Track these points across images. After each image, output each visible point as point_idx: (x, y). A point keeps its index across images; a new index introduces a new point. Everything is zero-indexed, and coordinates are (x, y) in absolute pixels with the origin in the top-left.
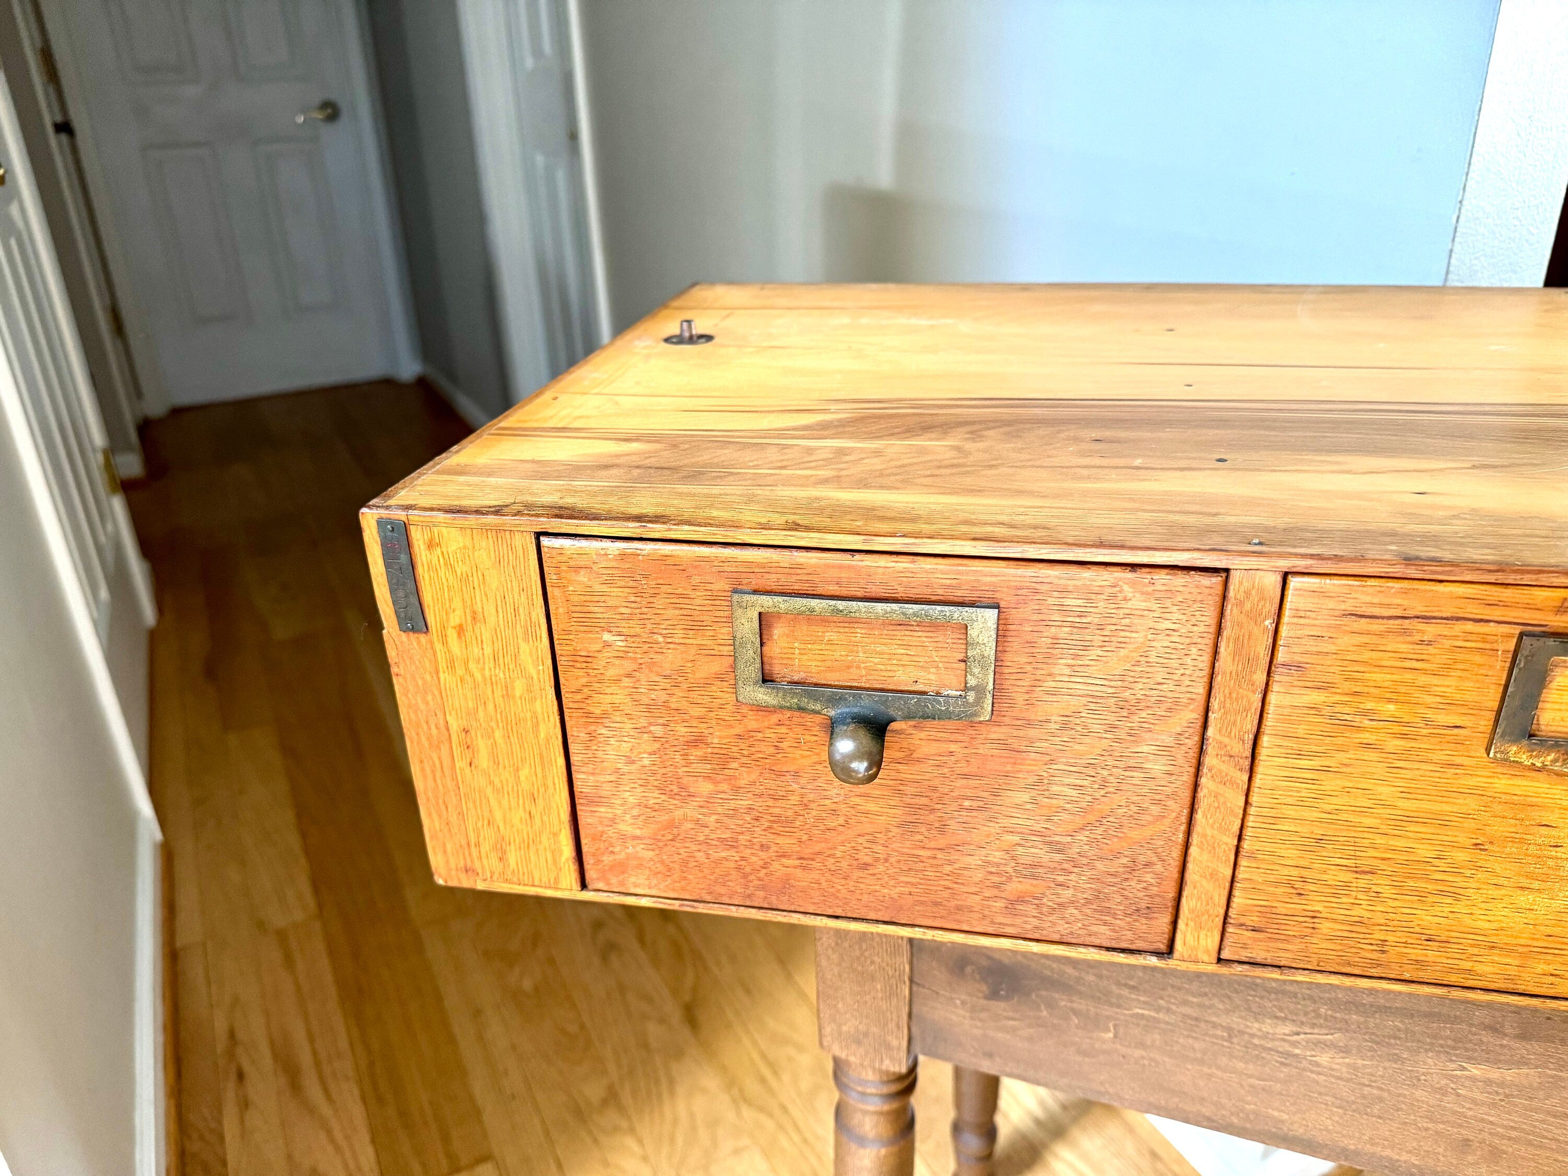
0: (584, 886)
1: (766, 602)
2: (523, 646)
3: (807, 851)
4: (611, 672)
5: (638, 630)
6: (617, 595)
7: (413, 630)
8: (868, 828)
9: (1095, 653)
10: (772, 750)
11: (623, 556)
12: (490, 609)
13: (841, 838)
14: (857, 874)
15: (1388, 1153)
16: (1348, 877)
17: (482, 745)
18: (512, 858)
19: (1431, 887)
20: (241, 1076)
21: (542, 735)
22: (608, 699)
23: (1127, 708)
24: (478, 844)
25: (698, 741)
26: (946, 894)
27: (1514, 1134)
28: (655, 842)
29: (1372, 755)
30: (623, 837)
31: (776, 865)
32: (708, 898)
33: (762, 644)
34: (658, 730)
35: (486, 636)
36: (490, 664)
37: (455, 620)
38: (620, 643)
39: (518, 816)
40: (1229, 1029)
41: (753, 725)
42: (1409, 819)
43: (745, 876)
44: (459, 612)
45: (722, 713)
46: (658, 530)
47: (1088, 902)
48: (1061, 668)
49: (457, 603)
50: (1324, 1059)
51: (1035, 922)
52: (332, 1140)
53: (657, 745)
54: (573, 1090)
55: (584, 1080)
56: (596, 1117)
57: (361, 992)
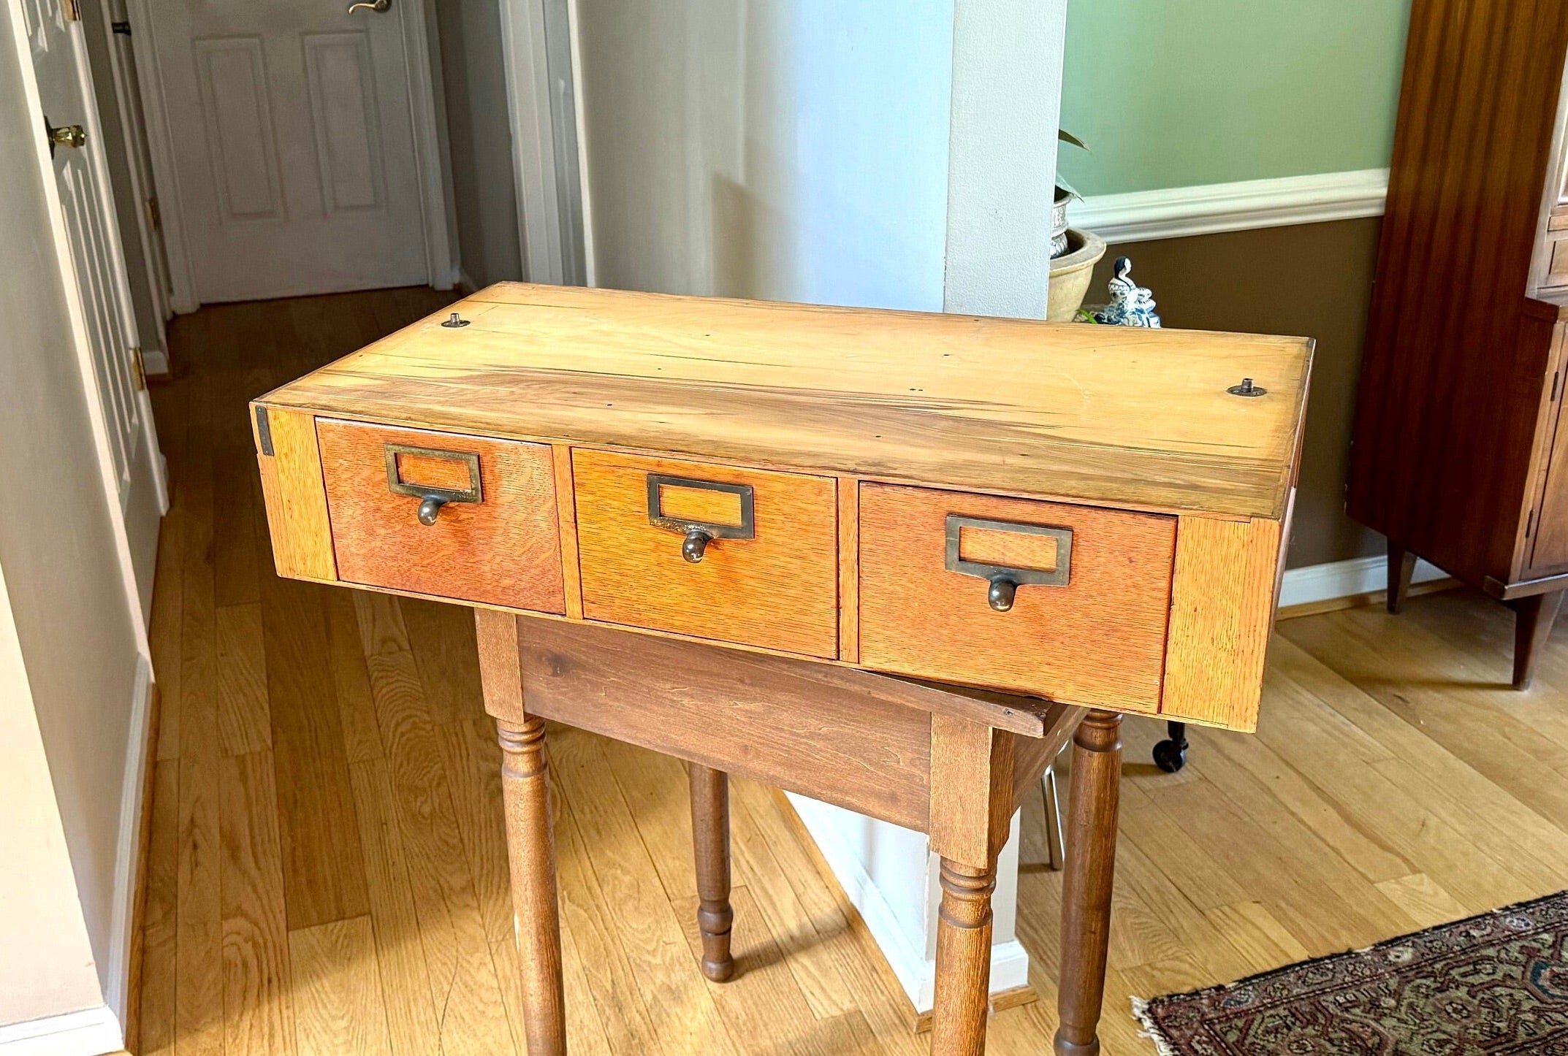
0: (339, 579)
1: (396, 448)
2: (311, 464)
3: (426, 562)
4: (344, 476)
5: (352, 458)
6: (344, 443)
7: (269, 454)
8: (446, 553)
9: (514, 476)
10: (406, 515)
11: (345, 427)
12: (297, 448)
13: (436, 557)
14: (444, 574)
15: (719, 756)
16: (619, 578)
17: (295, 507)
18: (309, 563)
19: (648, 583)
20: (195, 846)
21: (319, 505)
22: (343, 489)
23: (530, 500)
24: (295, 557)
25: (378, 509)
26: (479, 584)
27: (762, 741)
28: (365, 557)
29: (614, 523)
30: (352, 554)
31: (413, 570)
32: (388, 586)
33: (398, 467)
34: (363, 504)
35: (297, 459)
36: (298, 470)
37: (285, 450)
38: (346, 464)
39: (311, 542)
40: (648, 688)
41: (399, 503)
42: (634, 552)
43: (401, 575)
44: (286, 447)
45: (386, 497)
46: (357, 417)
47: (531, 588)
48: (504, 482)
49: (285, 444)
50: (686, 702)
51: (513, 598)
52: (255, 891)
53: (363, 511)
54: (442, 880)
55: (451, 874)
56: (454, 898)
57: (295, 803)
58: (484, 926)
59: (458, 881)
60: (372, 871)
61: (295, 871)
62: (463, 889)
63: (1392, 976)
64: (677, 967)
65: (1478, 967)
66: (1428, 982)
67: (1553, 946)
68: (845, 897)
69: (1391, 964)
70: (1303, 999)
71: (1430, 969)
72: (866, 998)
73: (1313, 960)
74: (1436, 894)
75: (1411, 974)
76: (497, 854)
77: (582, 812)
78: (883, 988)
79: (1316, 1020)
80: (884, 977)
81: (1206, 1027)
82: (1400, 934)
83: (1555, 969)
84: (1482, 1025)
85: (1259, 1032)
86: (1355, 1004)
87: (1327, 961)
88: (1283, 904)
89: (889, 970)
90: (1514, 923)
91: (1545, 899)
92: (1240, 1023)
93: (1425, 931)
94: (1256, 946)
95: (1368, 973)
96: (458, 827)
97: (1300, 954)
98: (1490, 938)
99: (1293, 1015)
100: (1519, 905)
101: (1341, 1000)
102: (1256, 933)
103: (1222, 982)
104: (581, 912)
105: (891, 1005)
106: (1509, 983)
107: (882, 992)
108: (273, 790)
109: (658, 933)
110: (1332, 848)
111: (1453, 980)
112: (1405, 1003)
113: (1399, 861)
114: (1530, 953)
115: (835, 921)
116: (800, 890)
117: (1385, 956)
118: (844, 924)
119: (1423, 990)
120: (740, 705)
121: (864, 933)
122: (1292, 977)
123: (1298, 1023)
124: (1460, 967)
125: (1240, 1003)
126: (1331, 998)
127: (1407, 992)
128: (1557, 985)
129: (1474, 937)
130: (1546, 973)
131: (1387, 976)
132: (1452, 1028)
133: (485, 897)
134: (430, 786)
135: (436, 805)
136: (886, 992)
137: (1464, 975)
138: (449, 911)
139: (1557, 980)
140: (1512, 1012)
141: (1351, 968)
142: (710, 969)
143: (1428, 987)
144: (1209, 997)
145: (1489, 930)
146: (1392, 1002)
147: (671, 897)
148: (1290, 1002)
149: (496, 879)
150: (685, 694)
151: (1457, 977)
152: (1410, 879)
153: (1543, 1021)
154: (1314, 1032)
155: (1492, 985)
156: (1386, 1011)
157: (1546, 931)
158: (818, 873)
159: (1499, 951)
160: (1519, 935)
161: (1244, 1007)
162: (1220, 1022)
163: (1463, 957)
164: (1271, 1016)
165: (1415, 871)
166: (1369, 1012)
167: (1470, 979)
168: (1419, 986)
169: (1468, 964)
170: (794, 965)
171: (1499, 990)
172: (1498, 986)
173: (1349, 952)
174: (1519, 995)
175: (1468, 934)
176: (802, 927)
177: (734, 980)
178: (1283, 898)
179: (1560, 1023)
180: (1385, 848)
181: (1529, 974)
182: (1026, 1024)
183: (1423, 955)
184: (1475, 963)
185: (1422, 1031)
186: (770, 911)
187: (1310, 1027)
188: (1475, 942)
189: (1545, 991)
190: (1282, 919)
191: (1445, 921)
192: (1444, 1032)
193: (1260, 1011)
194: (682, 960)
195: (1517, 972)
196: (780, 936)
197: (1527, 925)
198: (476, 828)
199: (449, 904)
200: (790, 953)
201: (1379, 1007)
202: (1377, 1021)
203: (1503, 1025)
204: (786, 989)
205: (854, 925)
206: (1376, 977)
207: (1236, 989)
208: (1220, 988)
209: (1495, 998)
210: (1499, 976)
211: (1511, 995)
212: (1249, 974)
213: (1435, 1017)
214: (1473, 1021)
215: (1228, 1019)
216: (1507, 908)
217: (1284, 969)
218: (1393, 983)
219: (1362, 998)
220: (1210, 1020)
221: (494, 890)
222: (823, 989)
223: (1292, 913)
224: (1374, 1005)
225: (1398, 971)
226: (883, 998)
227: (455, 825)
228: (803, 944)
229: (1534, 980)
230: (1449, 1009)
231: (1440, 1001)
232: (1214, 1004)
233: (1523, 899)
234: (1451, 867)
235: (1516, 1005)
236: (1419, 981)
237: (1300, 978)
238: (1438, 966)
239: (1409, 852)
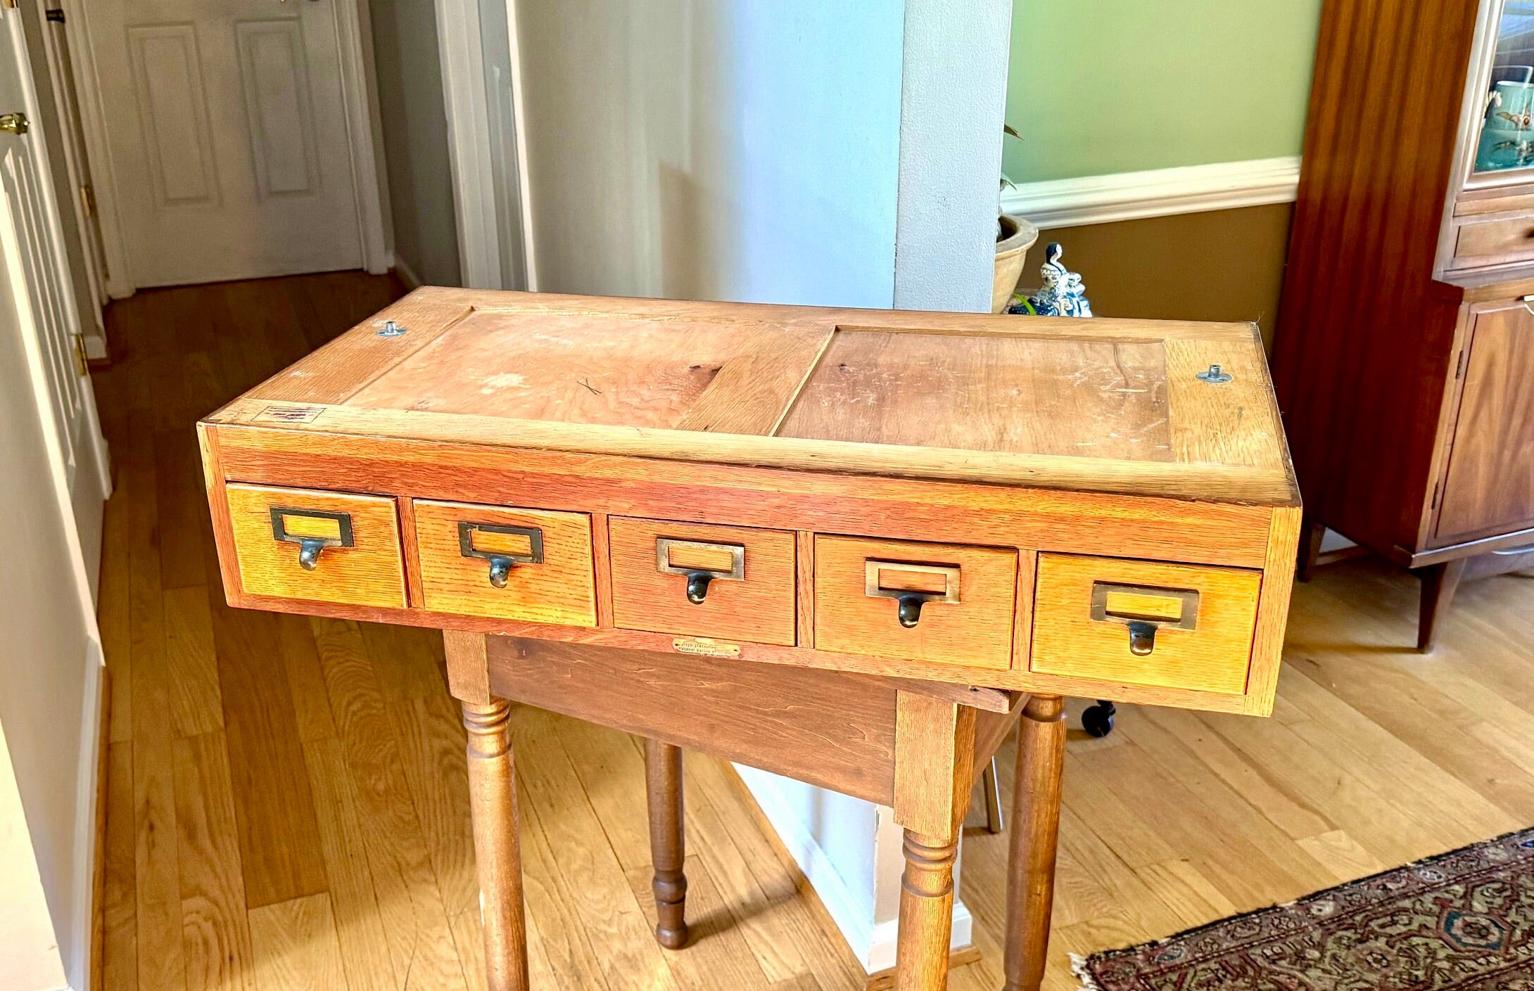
15: (685, 735)
20: (152, 827)
52: (214, 871)
54: (398, 855)
55: (408, 850)
56: (411, 873)
57: (250, 782)
58: (442, 900)
59: (414, 856)
60: (329, 847)
61: (252, 850)
62: (421, 864)
63: (1315, 929)
64: (633, 935)
65: (1395, 918)
66: (1349, 933)
67: (1464, 896)
68: (793, 864)
69: (1314, 917)
70: (1232, 953)
71: (1350, 921)
72: (817, 962)
73: (1241, 915)
74: (1353, 848)
75: (1332, 926)
76: (452, 828)
77: (535, 786)
78: (833, 951)
79: (1245, 972)
80: (833, 940)
81: (1142, 982)
82: (1321, 888)
83: (1467, 918)
84: (1401, 973)
85: (1193, 985)
86: (1281, 956)
87: (1254, 916)
88: (1210, 863)
89: (838, 934)
90: (1427, 875)
91: (1455, 852)
92: (1174, 977)
93: (1344, 885)
94: (1187, 903)
95: (1292, 926)
96: (413, 804)
97: (1228, 910)
98: (1406, 890)
99: (1224, 968)
100: (1432, 858)
101: (1268, 952)
102: (1185, 890)
103: (1155, 938)
104: (536, 883)
105: (841, 967)
106: (1424, 932)
107: (832, 955)
108: (227, 772)
109: (613, 903)
110: (1255, 807)
111: (1372, 932)
112: (1328, 954)
113: (1317, 818)
114: (1443, 904)
115: (783, 887)
116: (750, 858)
117: (1308, 909)
118: (793, 890)
119: (1345, 942)
120: (707, 685)
121: (813, 899)
122: (1221, 932)
123: (1228, 976)
124: (1378, 918)
125: (1172, 958)
126: (1258, 951)
127: (1330, 944)
128: (1469, 934)
129: (1391, 890)
130: (1458, 923)
131: (1311, 929)
132: (1374, 978)
133: (442, 871)
134: (384, 763)
135: (391, 782)
136: (836, 955)
137: (1382, 926)
138: (407, 887)
139: (1469, 929)
140: (1429, 960)
141: (1276, 922)
142: (665, 937)
143: (1349, 938)
144: (1144, 952)
145: (1404, 882)
146: (1317, 954)
147: (625, 867)
148: (1220, 956)
149: (452, 857)
150: (651, 675)
151: (1376, 928)
152: (1329, 835)
153: (1457, 969)
154: (1244, 984)
155: (1407, 936)
156: (1312, 963)
157: (1457, 882)
158: (767, 841)
159: (1414, 903)
160: (1432, 887)
161: (1177, 961)
162: (1155, 976)
163: (1380, 909)
164: (1203, 970)
165: (1333, 827)
166: (1295, 964)
167: (1389, 930)
168: (1341, 938)
169: (1386, 915)
170: (745, 930)
171: (1415, 940)
172: (1415, 936)
173: (1274, 907)
174: (1435, 944)
175: (1385, 887)
176: (752, 894)
177: (689, 946)
178: (1211, 856)
179: (1473, 970)
180: (1303, 805)
181: (1442, 924)
182: (971, 983)
183: (1343, 908)
184: (1392, 915)
185: (1346, 981)
186: (721, 879)
187: (1240, 980)
188: (1392, 894)
189: (1459, 940)
190: (1210, 876)
191: (1363, 875)
192: (1366, 981)
193: (1193, 966)
194: (637, 928)
195: (1431, 922)
196: (731, 903)
197: (1440, 877)
198: (431, 803)
199: (405, 878)
200: (742, 919)
201: (1304, 958)
202: (1302, 971)
203: (1420, 973)
204: (740, 955)
205: (803, 891)
206: (1300, 930)
207: (1169, 944)
208: (1153, 944)
209: (1412, 947)
210: (1415, 926)
211: (1427, 944)
212: (1180, 930)
213: (1357, 967)
214: (1392, 970)
215: (1163, 973)
216: (1420, 862)
217: (1214, 925)
218: (1317, 936)
219: (1288, 951)
220: (1146, 974)
221: (452, 866)
222: (774, 952)
223: (1218, 869)
224: (1299, 957)
225: (1321, 924)
226: (833, 961)
227: (409, 802)
228: (753, 910)
229: (1448, 929)
230: (1370, 959)
231: (1361, 951)
232: (1148, 959)
233: (1435, 853)
234: (1367, 823)
235: (1432, 954)
236: (1340, 933)
237: (1228, 932)
238: (1358, 918)
239: (1326, 810)
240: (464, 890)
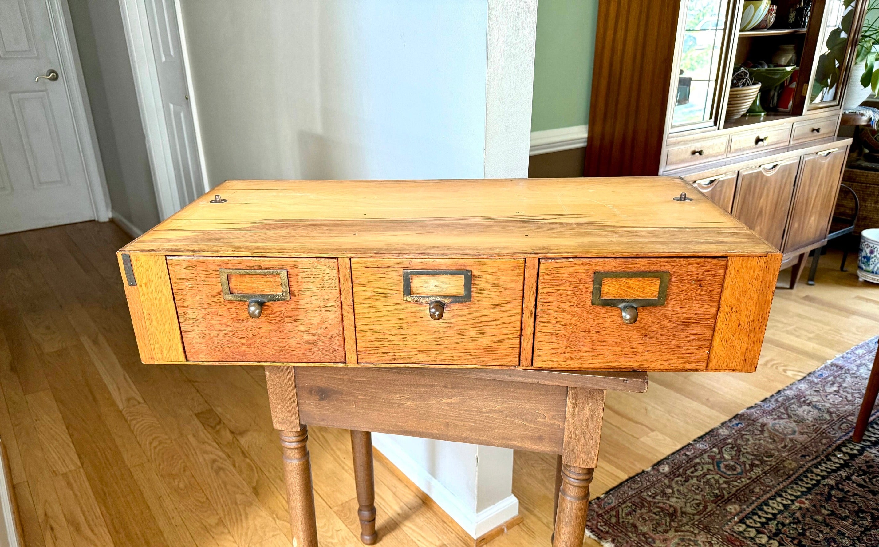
0: (186, 360)
1: (228, 271)
2: (164, 288)
3: (249, 342)
4: (189, 294)
5: (195, 281)
6: (188, 272)
7: (132, 285)
8: (263, 334)
9: (312, 281)
10: (235, 314)
11: (189, 261)
12: (154, 278)
13: (257, 338)
14: (263, 348)
16: (382, 336)
17: (154, 318)
18: (164, 353)
19: (401, 336)
21: (171, 314)
22: (189, 302)
23: (323, 295)
24: (154, 349)
25: (215, 312)
26: (287, 351)
27: (458, 418)
28: (206, 344)
29: (379, 303)
30: (197, 343)
31: (241, 348)
33: (229, 283)
34: (204, 310)
35: (153, 286)
36: (154, 293)
37: (144, 281)
38: (190, 285)
39: (165, 339)
40: (384, 399)
41: (229, 307)
42: (392, 318)
43: (232, 352)
44: (145, 279)
45: (220, 304)
46: (198, 253)
47: (323, 349)
48: (304, 285)
49: (144, 277)
50: (409, 403)
51: (311, 357)
53: (203, 315)
54: (203, 522)
55: (208, 517)
56: (213, 530)
57: (105, 494)
58: (235, 542)
59: (213, 521)
60: (161, 523)
62: (217, 524)
63: (665, 479)
64: (347, 542)
65: (696, 468)
66: (680, 478)
67: (719, 453)
68: (418, 489)
69: (662, 474)
70: (634, 497)
71: (678, 473)
72: (445, 537)
73: (631, 478)
74: (665, 439)
75: (672, 476)
76: (229, 502)
77: (269, 471)
78: (451, 530)
79: (644, 505)
80: (450, 525)
81: (601, 518)
82: (659, 459)
83: (725, 463)
84: (709, 493)
85: (623, 515)
86: (656, 494)
87: (636, 477)
88: (608, 455)
89: (452, 521)
90: (700, 446)
91: (707, 434)
92: (614, 513)
93: (669, 456)
94: (606, 477)
95: (655, 479)
96: (203, 491)
97: (624, 477)
98: (695, 454)
99: (634, 505)
100: (699, 438)
101: (650, 494)
102: (602, 470)
103: (598, 495)
104: (285, 523)
105: (458, 538)
106: (711, 472)
107: (452, 532)
108: (90, 490)
109: (331, 526)
110: (616, 426)
111: (689, 476)
112: (675, 490)
113: (644, 427)
114: (712, 458)
115: (416, 502)
116: (394, 490)
117: (658, 470)
118: (421, 503)
119: (680, 482)
120: (445, 400)
121: (434, 505)
122: (626, 488)
123: (637, 508)
124: (689, 469)
125: (609, 504)
126: (645, 494)
127: (674, 485)
128: (728, 470)
129: (689, 455)
130: (722, 465)
131: (663, 479)
132: (699, 497)
133: (231, 527)
134: (180, 472)
135: (187, 481)
136: (453, 532)
137: (692, 472)
138: (213, 538)
139: (727, 468)
140: (717, 485)
141: (647, 478)
142: (366, 540)
143: (681, 481)
144: (596, 503)
145: (693, 451)
146: (670, 491)
147: (331, 506)
148: (630, 499)
149: (234, 516)
150: (408, 399)
151: (690, 474)
152: (652, 434)
153: (731, 487)
154: (645, 511)
155: (704, 475)
156: (670, 495)
157: (714, 447)
158: (400, 480)
159: (701, 460)
160: (704, 451)
161: (612, 505)
162: (605, 514)
163: (688, 465)
164: (625, 507)
165: (652, 430)
166: (663, 497)
167: (696, 474)
168: (677, 481)
169: (691, 467)
170: (404, 528)
171: (708, 477)
172: (707, 475)
173: (643, 472)
174: (717, 477)
175: (686, 455)
176: (401, 508)
177: (378, 542)
178: (606, 452)
179: (738, 486)
180: (636, 422)
181: (716, 467)
182: (523, 534)
183: (673, 467)
184: (694, 467)
185: (689, 501)
186: (383, 503)
187: (643, 509)
188: (690, 457)
189: (725, 473)
190: (609, 462)
191: (674, 450)
192: (697, 500)
193: (619, 506)
194: (348, 538)
195: (711, 467)
196: (393, 515)
197: (706, 446)
198: (213, 490)
199: (212, 534)
200: (400, 522)
201: (666, 494)
202: (668, 500)
203: (717, 491)
204: (405, 541)
205: (427, 502)
206: (659, 481)
207: (606, 497)
208: (598, 498)
209: (708, 480)
210: (705, 470)
211: (713, 478)
212: (608, 490)
213: (689, 494)
214: (705, 492)
215: (608, 512)
216: (695, 441)
217: (621, 484)
218: (667, 482)
219: (658, 492)
220: (601, 514)
221: (235, 521)
222: (423, 537)
223: (611, 458)
224: (664, 493)
225: (666, 476)
226: (453, 535)
227: (201, 491)
228: (405, 516)
229: (719, 469)
230: (693, 489)
231: (688, 486)
232: (599, 506)
233: (699, 435)
234: (665, 426)
235: (717, 481)
236: (676, 479)
237: (629, 487)
238: (681, 470)
239: (646, 423)
240: (246, 534)
